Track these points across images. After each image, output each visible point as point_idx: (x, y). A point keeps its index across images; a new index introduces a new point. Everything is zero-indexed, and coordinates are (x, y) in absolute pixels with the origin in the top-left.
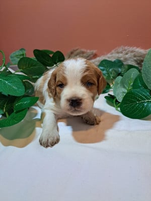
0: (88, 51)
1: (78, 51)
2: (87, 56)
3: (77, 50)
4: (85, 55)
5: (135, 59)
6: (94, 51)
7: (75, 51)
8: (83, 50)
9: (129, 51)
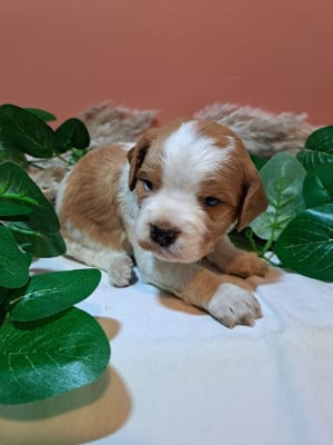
0: (136, 112)
1: (107, 112)
2: (133, 125)
3: (104, 107)
4: (127, 121)
5: (253, 135)
6: (153, 113)
7: (99, 111)
8: (121, 109)
9: (236, 117)
